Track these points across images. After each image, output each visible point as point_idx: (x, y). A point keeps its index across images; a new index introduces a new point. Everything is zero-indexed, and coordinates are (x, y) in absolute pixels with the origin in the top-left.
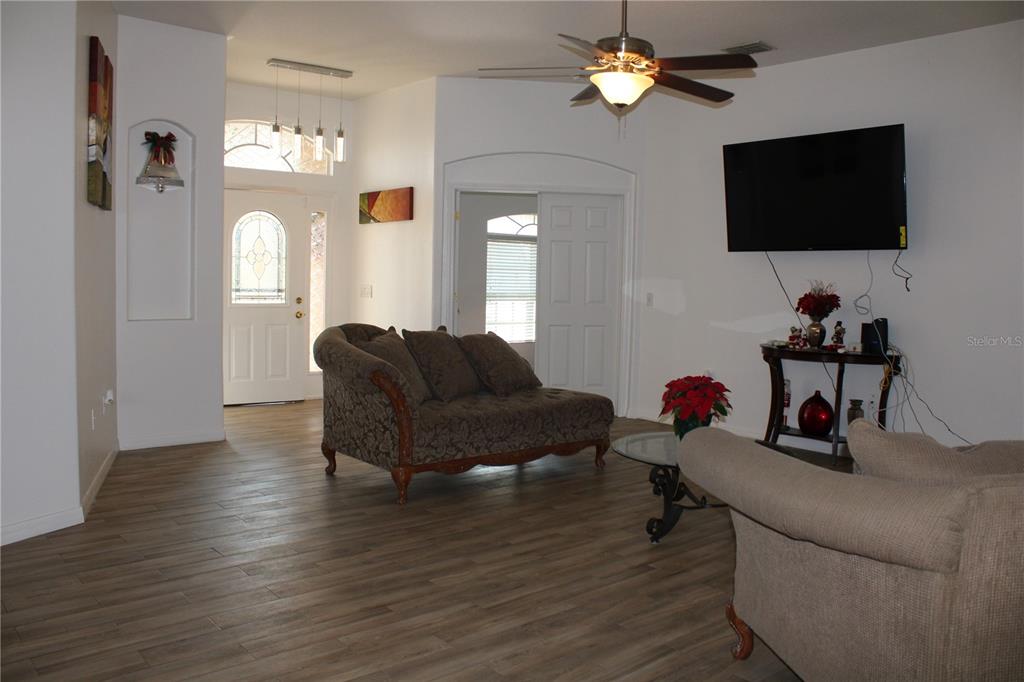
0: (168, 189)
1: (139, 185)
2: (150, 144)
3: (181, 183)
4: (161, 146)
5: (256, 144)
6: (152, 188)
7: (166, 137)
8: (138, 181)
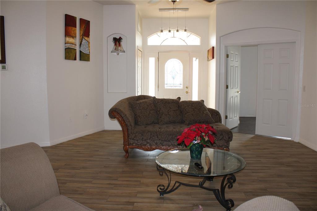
0: (120, 54)
1: (112, 53)
2: (114, 41)
3: (124, 52)
4: (117, 41)
5: (174, 37)
6: (116, 54)
7: (119, 38)
8: (112, 52)
